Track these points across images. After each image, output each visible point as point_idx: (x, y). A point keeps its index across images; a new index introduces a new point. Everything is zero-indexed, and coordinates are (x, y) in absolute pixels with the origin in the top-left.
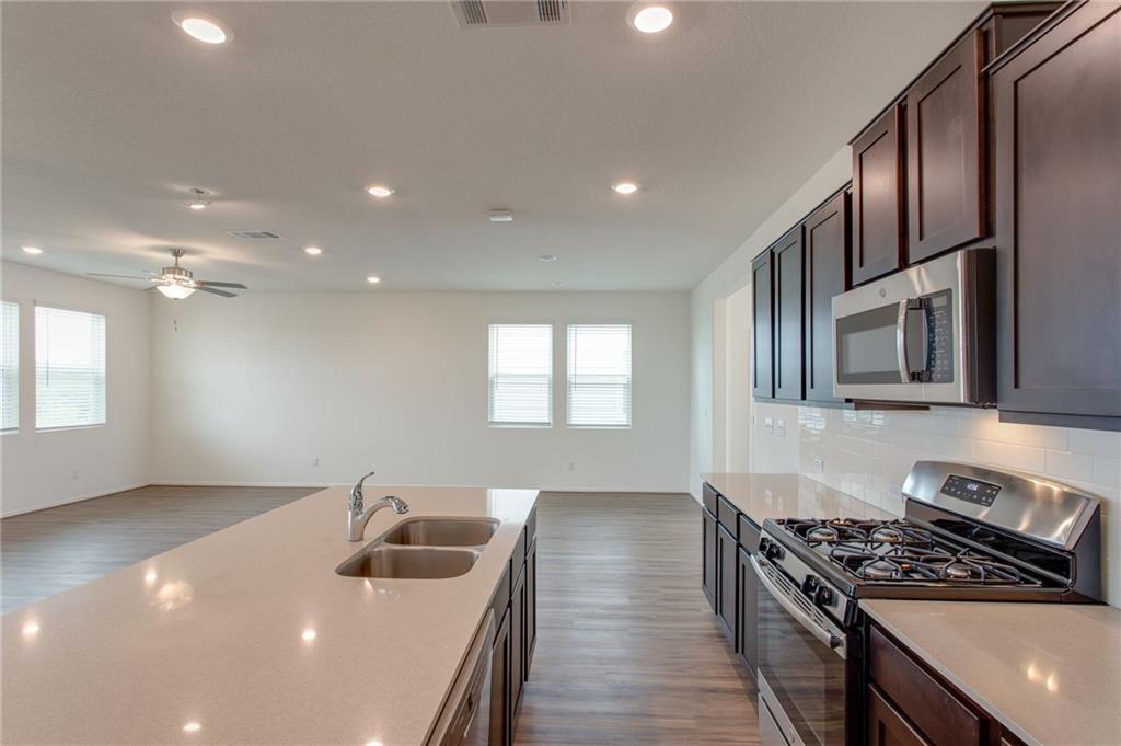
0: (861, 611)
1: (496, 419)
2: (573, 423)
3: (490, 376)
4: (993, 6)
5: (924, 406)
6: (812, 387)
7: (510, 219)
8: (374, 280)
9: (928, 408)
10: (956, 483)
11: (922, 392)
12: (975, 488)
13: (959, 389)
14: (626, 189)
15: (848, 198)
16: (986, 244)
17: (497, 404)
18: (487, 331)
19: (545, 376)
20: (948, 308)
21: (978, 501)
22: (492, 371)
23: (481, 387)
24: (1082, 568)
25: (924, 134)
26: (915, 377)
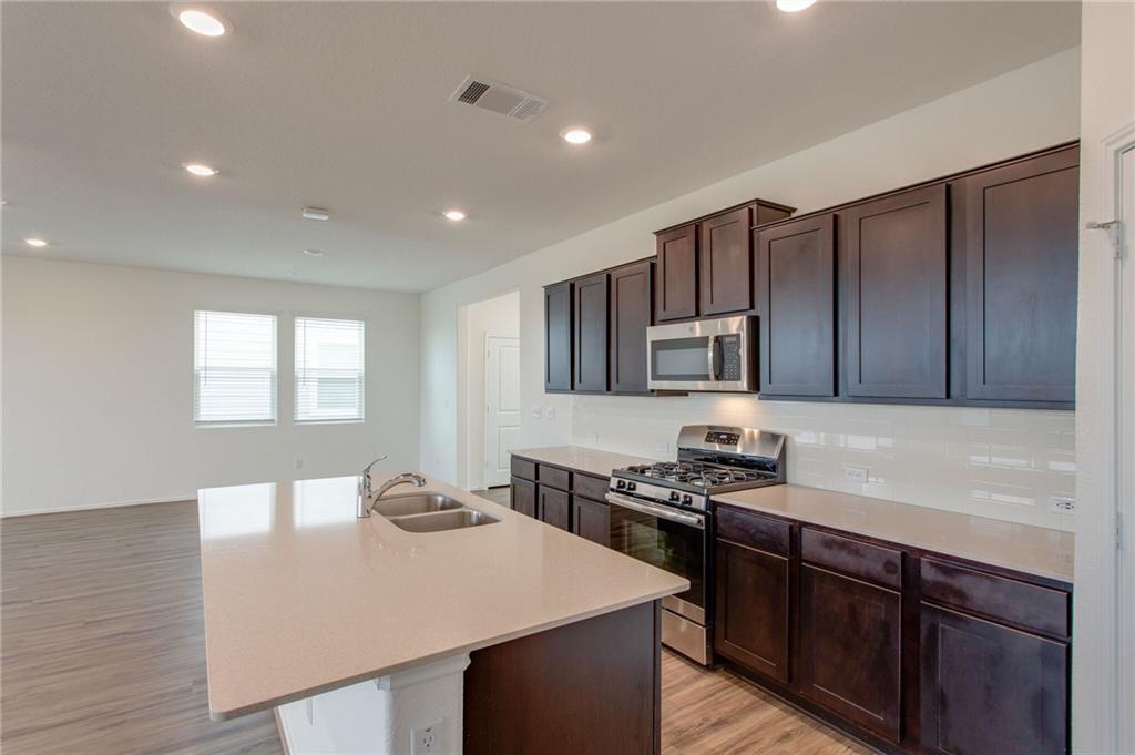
0: (713, 502)
1: (202, 419)
2: (300, 418)
3: (196, 368)
4: (757, 200)
5: (684, 393)
6: (618, 381)
7: (325, 218)
8: (37, 243)
9: (687, 395)
10: (714, 434)
11: (721, 385)
12: (725, 437)
13: (744, 384)
14: (455, 216)
15: (653, 266)
16: (753, 313)
17: (203, 402)
18: (193, 316)
19: (267, 369)
20: (738, 343)
21: (729, 443)
22: (199, 362)
23: (183, 380)
24: (779, 469)
25: (714, 247)
26: (718, 378)
